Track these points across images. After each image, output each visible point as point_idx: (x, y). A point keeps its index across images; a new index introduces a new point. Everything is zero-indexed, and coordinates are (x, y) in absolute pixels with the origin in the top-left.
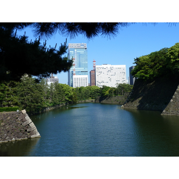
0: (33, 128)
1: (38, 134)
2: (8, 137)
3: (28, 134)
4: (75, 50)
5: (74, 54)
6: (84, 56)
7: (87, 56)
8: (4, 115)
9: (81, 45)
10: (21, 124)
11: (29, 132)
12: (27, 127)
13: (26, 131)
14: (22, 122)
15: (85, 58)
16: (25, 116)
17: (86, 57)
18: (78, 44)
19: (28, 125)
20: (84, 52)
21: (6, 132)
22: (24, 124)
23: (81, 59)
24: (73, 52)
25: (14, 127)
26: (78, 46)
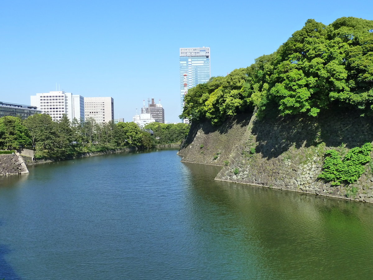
0: (24, 167)
1: (27, 171)
2: (3, 172)
3: (20, 171)
4: (190, 60)
5: (187, 66)
6: (204, 70)
7: (208, 70)
8: (2, 157)
9: (201, 51)
10: (15, 164)
11: (20, 169)
12: (19, 166)
13: (18, 168)
14: (15, 162)
15: (205, 73)
16: (18, 157)
17: (206, 70)
18: (195, 48)
19: (20, 164)
20: (203, 62)
21: (2, 168)
22: (17, 163)
23: (200, 75)
24: (186, 62)
25: (8, 165)
26: (195, 52)
